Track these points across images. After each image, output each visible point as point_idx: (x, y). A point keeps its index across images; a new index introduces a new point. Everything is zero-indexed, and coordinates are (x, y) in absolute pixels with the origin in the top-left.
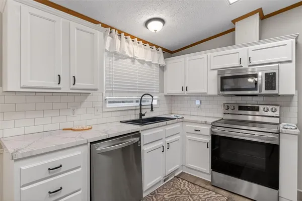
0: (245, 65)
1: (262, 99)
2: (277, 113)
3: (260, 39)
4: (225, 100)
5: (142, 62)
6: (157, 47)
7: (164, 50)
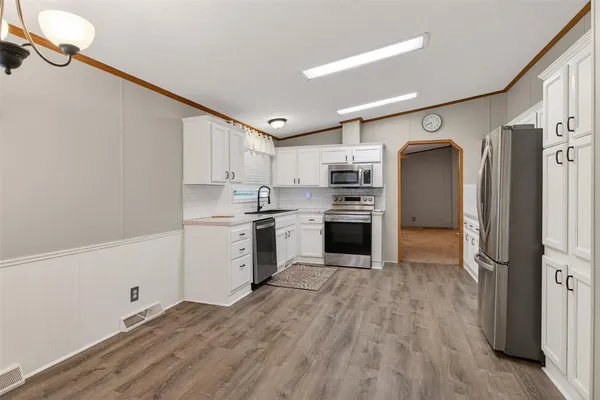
0: (350, 162)
1: (362, 191)
2: (372, 203)
3: (361, 141)
4: (334, 192)
5: (258, 153)
6: (269, 135)
7: (274, 138)
